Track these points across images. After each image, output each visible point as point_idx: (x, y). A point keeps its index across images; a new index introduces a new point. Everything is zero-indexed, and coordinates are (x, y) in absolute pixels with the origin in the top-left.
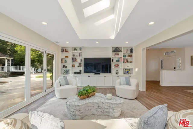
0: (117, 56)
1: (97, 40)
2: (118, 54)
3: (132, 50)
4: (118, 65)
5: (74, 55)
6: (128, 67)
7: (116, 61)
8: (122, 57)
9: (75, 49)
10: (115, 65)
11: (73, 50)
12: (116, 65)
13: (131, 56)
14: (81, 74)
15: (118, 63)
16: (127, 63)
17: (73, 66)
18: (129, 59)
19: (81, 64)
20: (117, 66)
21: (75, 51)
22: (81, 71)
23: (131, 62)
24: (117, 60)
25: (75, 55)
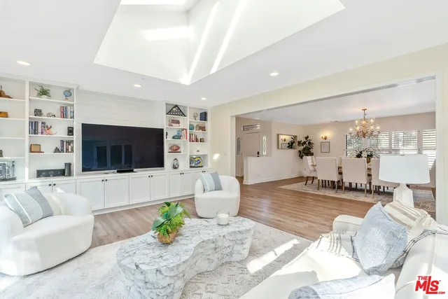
0: (175, 126)
1: (143, 78)
2: (178, 122)
3: (204, 116)
4: (179, 148)
5: (38, 112)
6: (198, 151)
7: (174, 138)
8: (186, 130)
9: (44, 92)
10: (170, 148)
11: (36, 93)
12: (175, 148)
13: (203, 129)
14: (70, 174)
15: (177, 142)
16: (195, 143)
17: (35, 149)
18: (199, 134)
19: (69, 143)
20: (175, 150)
21: (44, 98)
22: (69, 165)
23: (202, 140)
24: (176, 136)
25: (45, 112)
